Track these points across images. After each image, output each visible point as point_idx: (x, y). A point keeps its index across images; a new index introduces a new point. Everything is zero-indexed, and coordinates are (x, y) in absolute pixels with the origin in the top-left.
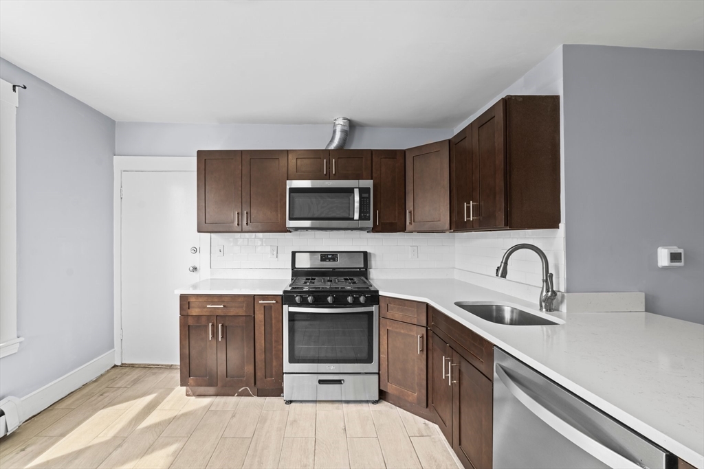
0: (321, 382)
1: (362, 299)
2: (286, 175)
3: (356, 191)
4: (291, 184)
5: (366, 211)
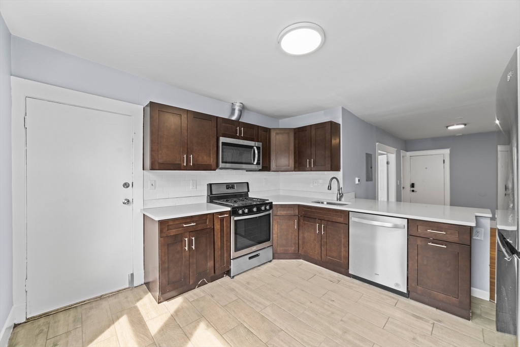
0: (250, 258)
1: (268, 207)
2: (216, 133)
3: (255, 148)
4: (222, 140)
5: (259, 160)
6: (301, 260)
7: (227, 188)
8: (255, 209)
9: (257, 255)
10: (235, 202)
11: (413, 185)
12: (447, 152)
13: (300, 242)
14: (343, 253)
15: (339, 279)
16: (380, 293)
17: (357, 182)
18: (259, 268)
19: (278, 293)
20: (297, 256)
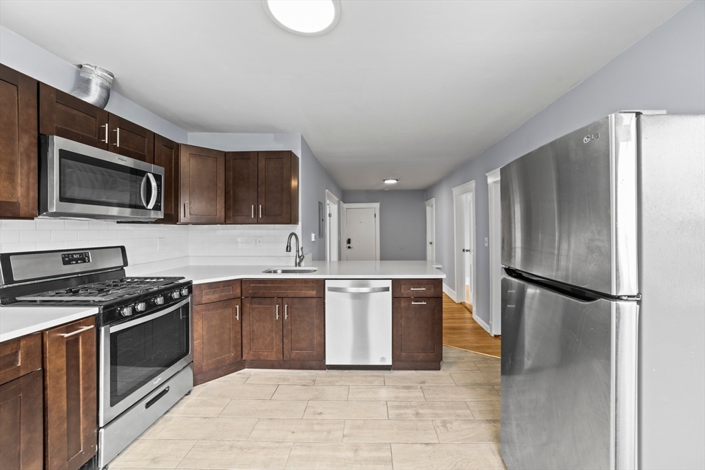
0: (148, 405)
1: (185, 292)
2: (35, 122)
3: (151, 176)
4: (59, 143)
5: (158, 200)
6: (246, 370)
7: (65, 263)
8: (160, 301)
9: (165, 392)
10: (101, 291)
11: (349, 241)
12: (377, 205)
13: (245, 341)
14: (317, 340)
15: (313, 378)
16: (365, 376)
17: (313, 239)
18: (167, 415)
19: (232, 447)
20: (238, 365)
